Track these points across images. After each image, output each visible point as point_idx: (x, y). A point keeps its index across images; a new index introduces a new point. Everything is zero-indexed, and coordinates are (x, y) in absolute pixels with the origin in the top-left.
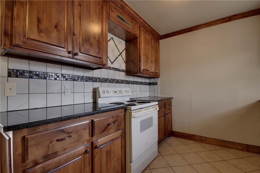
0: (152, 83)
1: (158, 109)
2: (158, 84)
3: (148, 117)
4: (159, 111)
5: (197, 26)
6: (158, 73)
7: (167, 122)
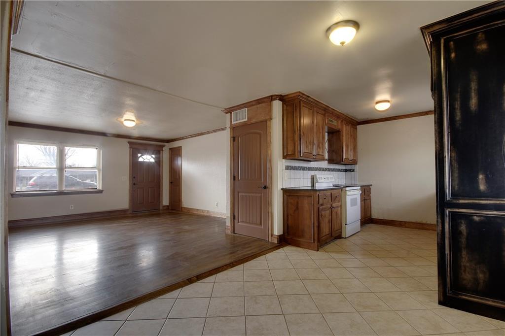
0: (349, 169)
1: (361, 192)
2: (355, 170)
3: (353, 198)
4: (361, 194)
6: (355, 160)
7: (366, 207)
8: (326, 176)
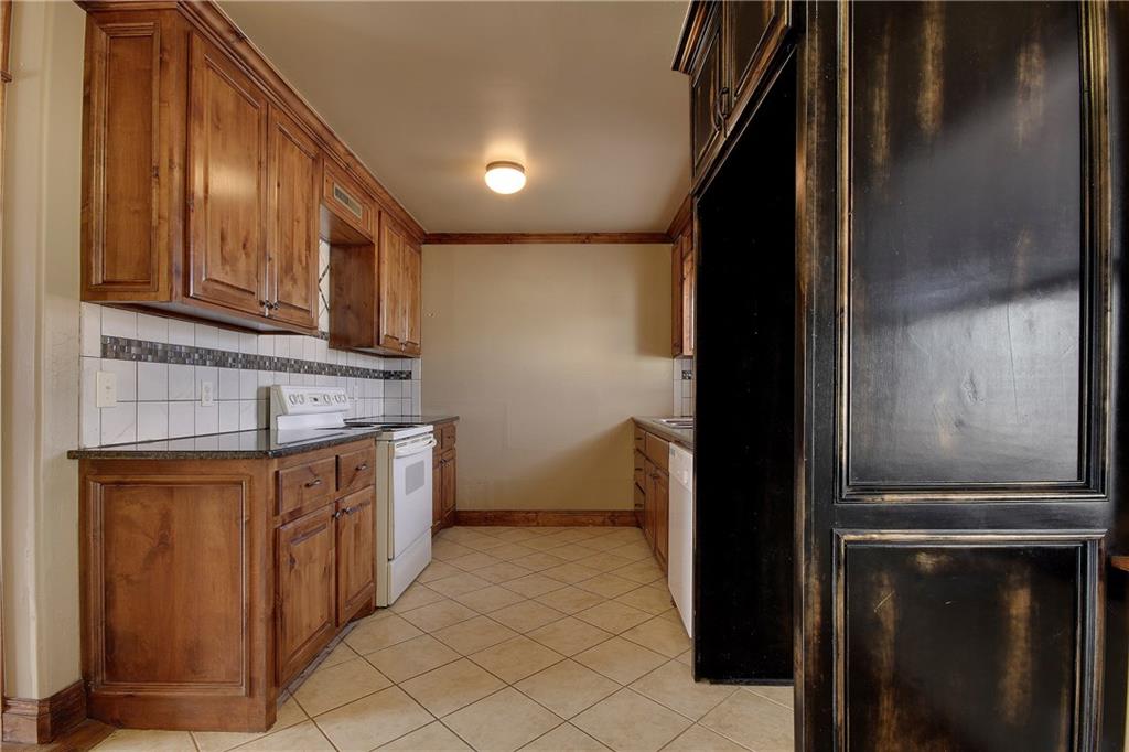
0: (395, 372)
1: (434, 443)
2: (414, 376)
3: (414, 463)
5: (523, 235)
6: (416, 344)
8: (319, 392)
